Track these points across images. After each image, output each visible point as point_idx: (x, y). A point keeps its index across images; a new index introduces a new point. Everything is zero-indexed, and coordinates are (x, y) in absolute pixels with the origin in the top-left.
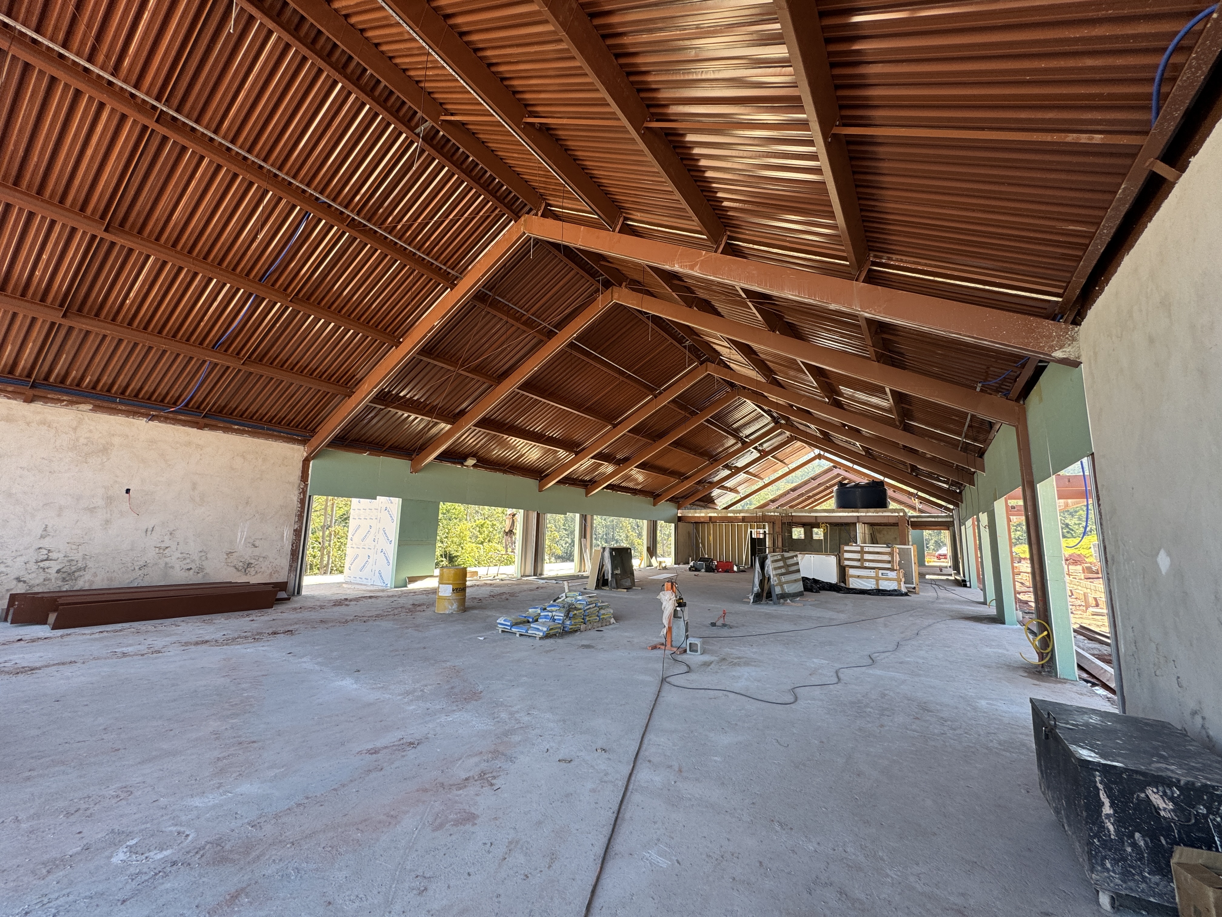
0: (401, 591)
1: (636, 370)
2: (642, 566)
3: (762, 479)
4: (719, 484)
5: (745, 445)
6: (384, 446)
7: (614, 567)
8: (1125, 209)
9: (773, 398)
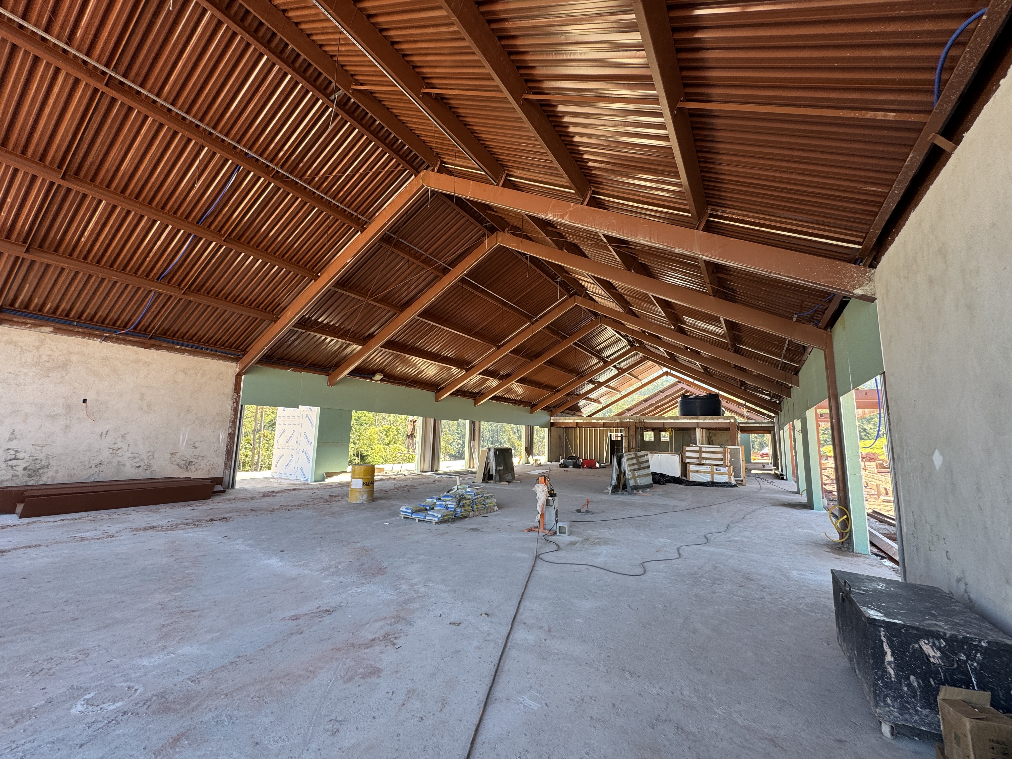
0: (320, 485)
1: (517, 301)
2: (521, 463)
3: (620, 392)
4: (585, 396)
5: (606, 364)
6: (305, 363)
7: (498, 464)
8: (912, 174)
9: (629, 325)
